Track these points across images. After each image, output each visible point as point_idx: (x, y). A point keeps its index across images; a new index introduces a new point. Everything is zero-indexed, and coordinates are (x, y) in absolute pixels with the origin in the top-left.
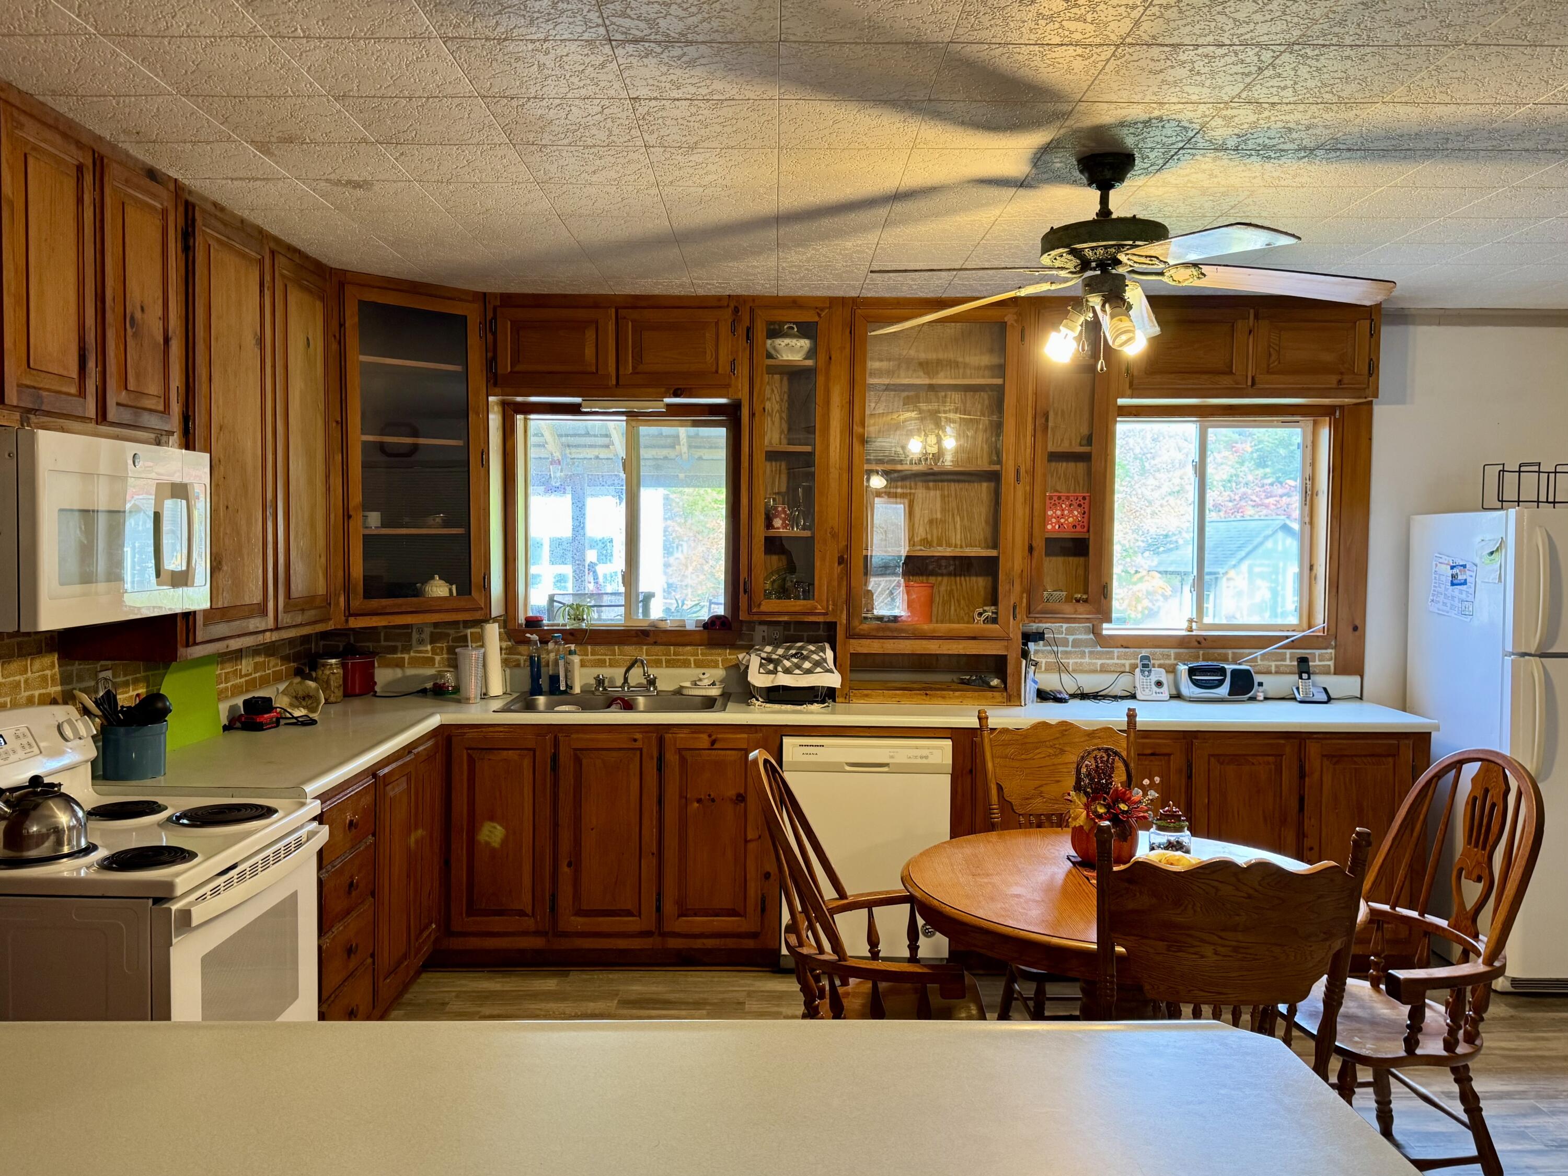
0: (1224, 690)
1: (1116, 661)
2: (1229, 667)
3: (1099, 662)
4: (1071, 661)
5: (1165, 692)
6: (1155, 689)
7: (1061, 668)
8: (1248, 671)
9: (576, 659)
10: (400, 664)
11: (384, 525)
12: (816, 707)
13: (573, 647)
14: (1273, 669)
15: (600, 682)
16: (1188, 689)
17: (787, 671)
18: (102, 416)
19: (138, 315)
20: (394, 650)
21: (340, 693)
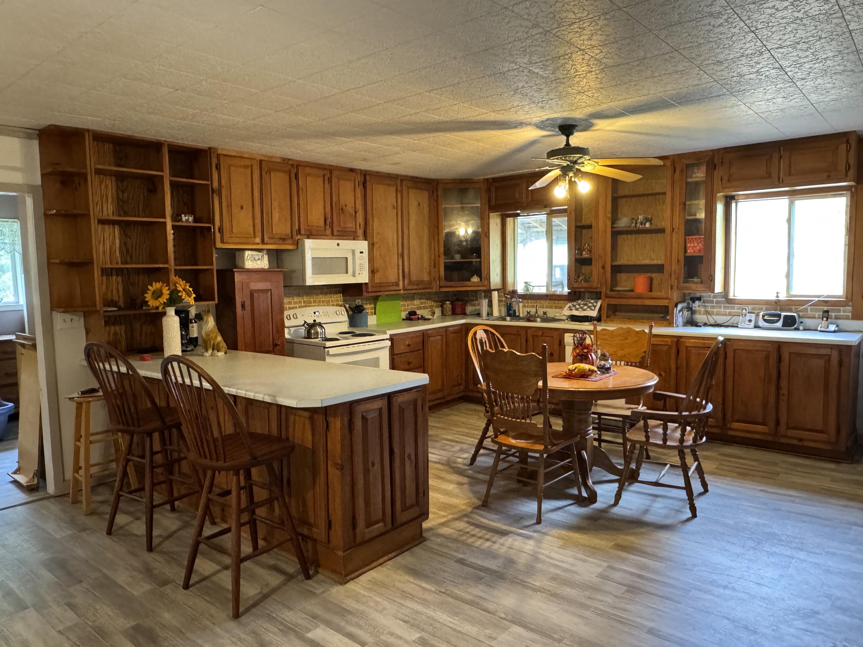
0: (779, 324)
1: (736, 310)
2: (783, 314)
3: (728, 311)
4: (715, 310)
5: (752, 324)
6: (747, 323)
7: (707, 313)
8: (794, 316)
9: (521, 305)
10: (475, 305)
11: (462, 258)
12: (587, 323)
13: (521, 300)
14: (817, 316)
15: (529, 313)
16: (762, 323)
17: (577, 309)
18: (333, 234)
19: (344, 207)
20: (473, 300)
21: (450, 313)
